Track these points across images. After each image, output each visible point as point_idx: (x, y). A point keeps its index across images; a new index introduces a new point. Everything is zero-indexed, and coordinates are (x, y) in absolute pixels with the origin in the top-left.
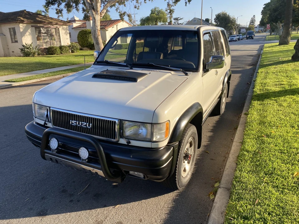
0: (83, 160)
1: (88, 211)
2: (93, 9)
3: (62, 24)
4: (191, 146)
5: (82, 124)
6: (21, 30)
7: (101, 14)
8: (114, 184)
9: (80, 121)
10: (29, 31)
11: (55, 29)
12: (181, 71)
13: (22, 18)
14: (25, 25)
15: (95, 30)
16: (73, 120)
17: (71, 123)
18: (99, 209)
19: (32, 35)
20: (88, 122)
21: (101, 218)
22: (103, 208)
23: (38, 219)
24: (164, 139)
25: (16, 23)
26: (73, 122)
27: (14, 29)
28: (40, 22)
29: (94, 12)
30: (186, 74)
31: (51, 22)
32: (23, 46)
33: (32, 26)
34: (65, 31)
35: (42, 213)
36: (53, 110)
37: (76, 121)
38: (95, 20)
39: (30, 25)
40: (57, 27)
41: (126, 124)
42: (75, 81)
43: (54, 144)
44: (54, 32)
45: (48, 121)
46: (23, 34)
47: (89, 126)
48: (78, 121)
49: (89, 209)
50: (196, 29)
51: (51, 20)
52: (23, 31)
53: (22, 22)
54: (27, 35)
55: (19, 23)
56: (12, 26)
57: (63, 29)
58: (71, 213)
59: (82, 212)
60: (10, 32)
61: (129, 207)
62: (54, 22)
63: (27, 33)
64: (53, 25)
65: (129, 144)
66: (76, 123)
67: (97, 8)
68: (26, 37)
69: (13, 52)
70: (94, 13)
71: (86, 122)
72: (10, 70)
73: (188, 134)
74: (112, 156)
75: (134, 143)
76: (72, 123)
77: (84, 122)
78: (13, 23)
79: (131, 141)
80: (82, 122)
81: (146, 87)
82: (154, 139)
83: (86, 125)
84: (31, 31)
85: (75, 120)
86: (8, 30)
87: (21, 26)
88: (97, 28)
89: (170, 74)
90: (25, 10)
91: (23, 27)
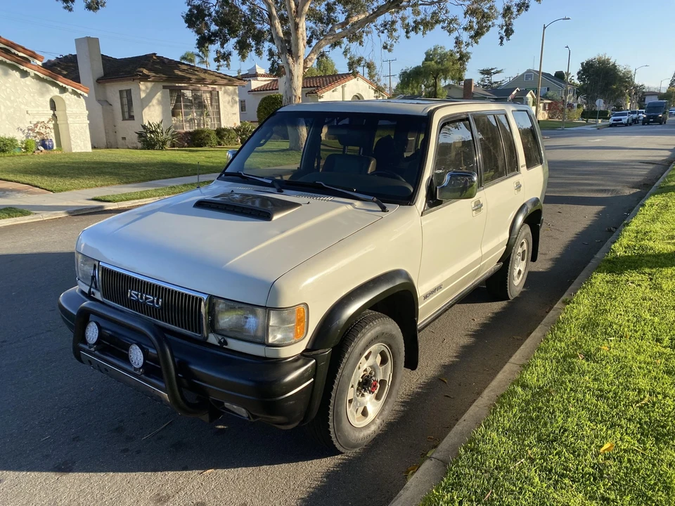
0: (136, 369)
1: (149, 473)
2: (290, 52)
3: (225, 81)
4: (384, 361)
5: (146, 298)
6: (143, 95)
7: (305, 62)
8: (220, 427)
9: (144, 292)
10: (159, 95)
11: (211, 92)
12: (374, 202)
13: (145, 71)
14: (149, 85)
15: (290, 98)
16: (133, 290)
17: (129, 295)
18: (171, 473)
19: (162, 105)
20: (156, 296)
21: (168, 489)
22: (179, 473)
23: (53, 476)
24: (293, 341)
25: (134, 80)
26: (133, 294)
27: (129, 92)
28: (181, 79)
29: (290, 58)
30: (384, 209)
31: (204, 79)
32: (144, 127)
33: (164, 87)
34: (230, 98)
35: (64, 467)
36: (103, 268)
37: (138, 291)
38: (292, 75)
39: (160, 85)
40: (215, 88)
41: (221, 306)
42: (159, 212)
43: (92, 333)
44: (207, 100)
45: (96, 288)
46: (145, 103)
47: (158, 303)
48: (141, 292)
49: (152, 471)
50: (425, 113)
51: (202, 75)
52: (146, 97)
53: (145, 78)
54: (153, 105)
55: (138, 81)
56: (124, 86)
57: (225, 92)
58: (117, 474)
59: (138, 474)
60: (121, 98)
61: (232, 476)
62: (209, 78)
63: (154, 101)
64: (205, 85)
65: (224, 346)
66: (137, 295)
67: (298, 50)
68: (152, 108)
69: (124, 138)
70: (290, 60)
71: (153, 296)
72: (107, 177)
73: (364, 334)
74: (193, 367)
75: (234, 345)
76: (131, 295)
77: (150, 295)
78: (128, 80)
79: (229, 341)
80: (147, 294)
81: (283, 232)
82: (271, 340)
83: (153, 302)
84: (162, 97)
85: (135, 290)
86: (118, 95)
87: (142, 86)
88: (295, 94)
89: (350, 207)
90: (155, 54)
91: (147, 88)
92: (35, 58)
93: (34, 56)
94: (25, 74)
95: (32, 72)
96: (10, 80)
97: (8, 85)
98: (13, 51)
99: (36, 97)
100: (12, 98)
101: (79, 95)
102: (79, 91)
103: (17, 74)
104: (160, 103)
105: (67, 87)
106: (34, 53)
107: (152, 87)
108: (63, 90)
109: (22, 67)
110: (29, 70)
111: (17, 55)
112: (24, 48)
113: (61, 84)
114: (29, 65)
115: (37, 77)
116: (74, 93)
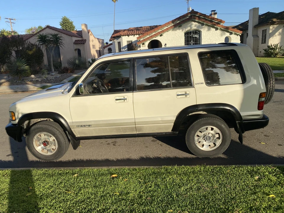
6: (271, 31)
10: (280, 31)
13: (274, 20)
14: (275, 26)
19: (281, 35)
25: (267, 25)
27: (266, 31)
32: (269, 47)
39: (282, 26)
46: (272, 35)
53: (273, 23)
54: (276, 36)
55: (270, 25)
56: (264, 28)
63: (277, 34)
68: (274, 37)
69: (261, 52)
78: (265, 25)
84: (282, 31)
86: (262, 32)
87: (271, 27)
91: (274, 27)
92: (221, 22)
93: (221, 21)
94: (217, 29)
95: (219, 28)
96: (211, 32)
97: (210, 34)
98: (213, 21)
99: (220, 37)
100: (211, 39)
101: (238, 35)
102: (237, 33)
103: (214, 29)
104: (280, 34)
105: (233, 32)
106: (221, 20)
107: (277, 27)
108: (231, 33)
109: (216, 27)
110: (218, 27)
111: (215, 22)
112: (218, 19)
113: (230, 31)
114: (219, 25)
115: (221, 30)
116: (236, 34)
